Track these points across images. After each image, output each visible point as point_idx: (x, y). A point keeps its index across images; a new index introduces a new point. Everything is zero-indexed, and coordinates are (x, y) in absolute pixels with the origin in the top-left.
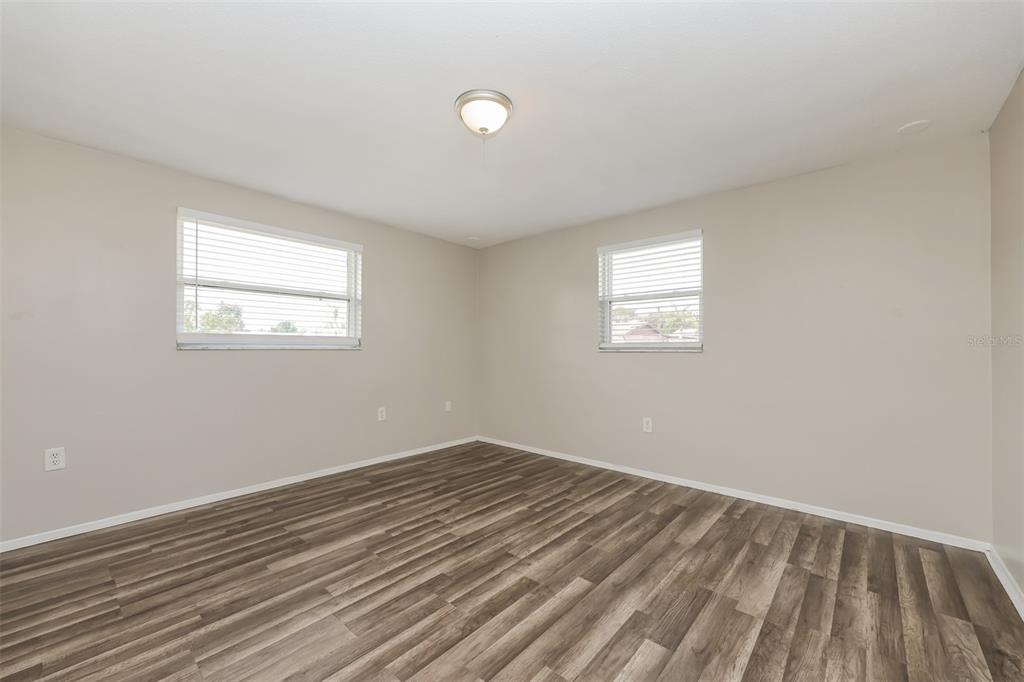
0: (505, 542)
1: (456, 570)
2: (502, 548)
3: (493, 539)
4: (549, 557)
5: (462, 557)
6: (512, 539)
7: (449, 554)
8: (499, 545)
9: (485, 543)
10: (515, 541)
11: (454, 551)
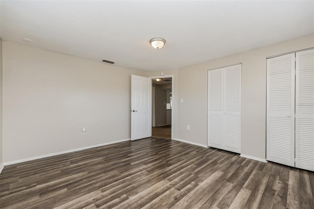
0: (148, 176)
1: (165, 168)
2: (150, 174)
3: (152, 178)
4: (136, 170)
5: (164, 171)
6: (145, 178)
7: (168, 172)
8: (151, 175)
9: (156, 176)
10: (144, 177)
11: (166, 173)
